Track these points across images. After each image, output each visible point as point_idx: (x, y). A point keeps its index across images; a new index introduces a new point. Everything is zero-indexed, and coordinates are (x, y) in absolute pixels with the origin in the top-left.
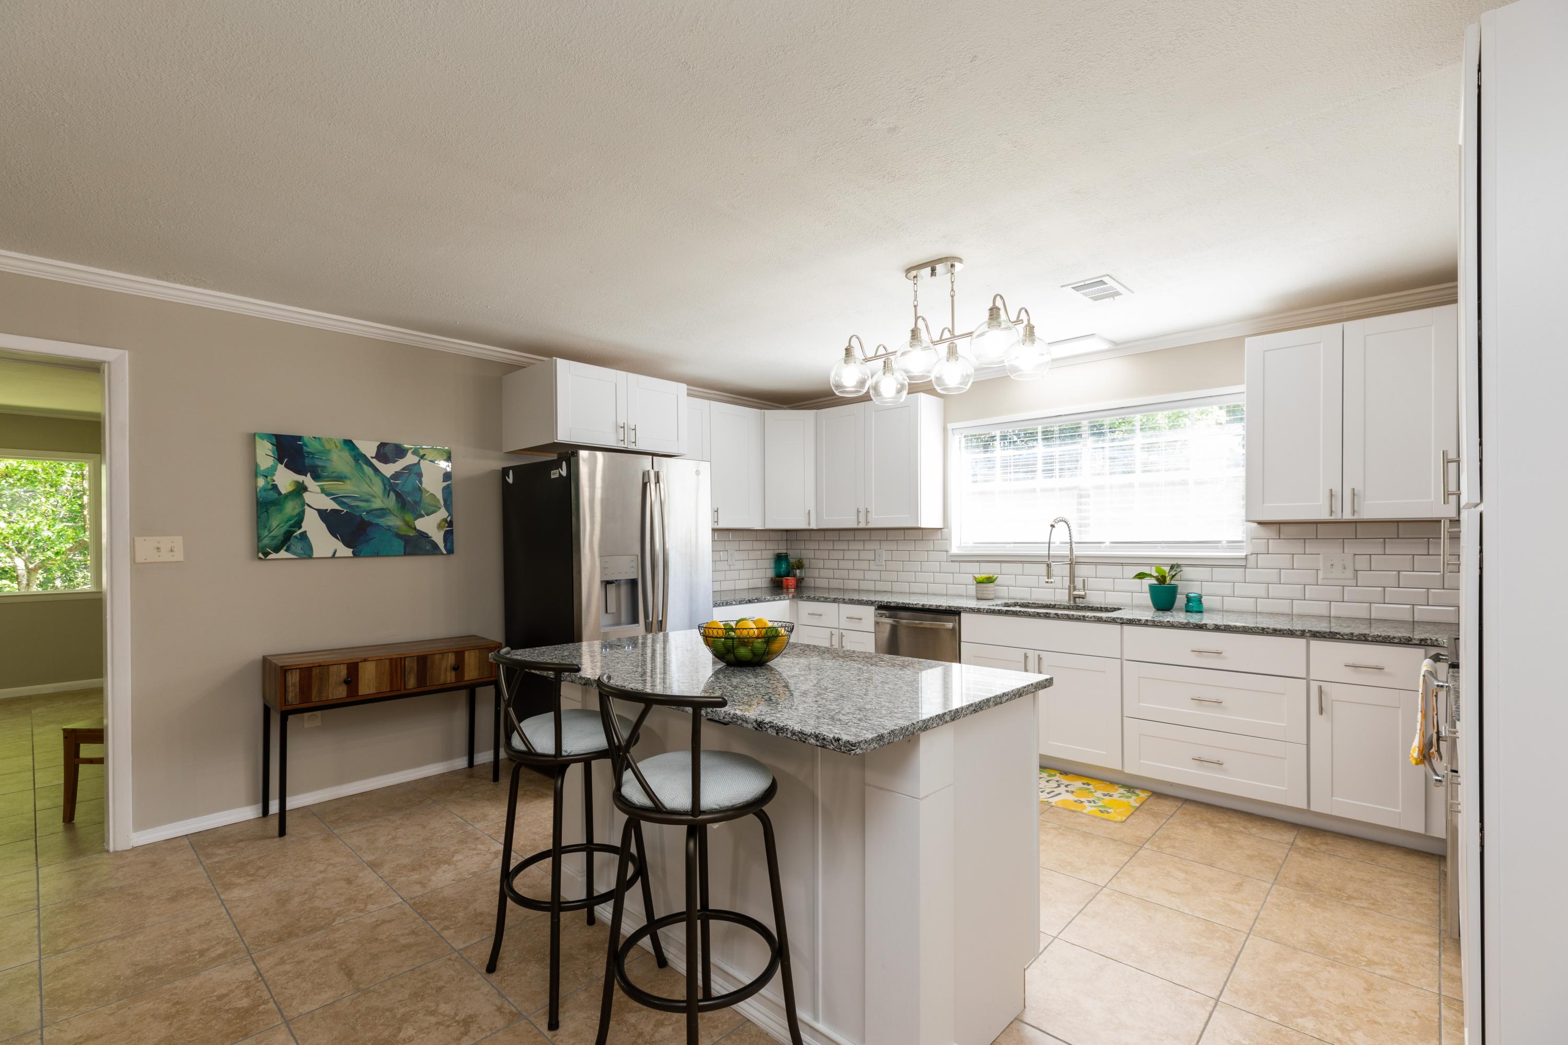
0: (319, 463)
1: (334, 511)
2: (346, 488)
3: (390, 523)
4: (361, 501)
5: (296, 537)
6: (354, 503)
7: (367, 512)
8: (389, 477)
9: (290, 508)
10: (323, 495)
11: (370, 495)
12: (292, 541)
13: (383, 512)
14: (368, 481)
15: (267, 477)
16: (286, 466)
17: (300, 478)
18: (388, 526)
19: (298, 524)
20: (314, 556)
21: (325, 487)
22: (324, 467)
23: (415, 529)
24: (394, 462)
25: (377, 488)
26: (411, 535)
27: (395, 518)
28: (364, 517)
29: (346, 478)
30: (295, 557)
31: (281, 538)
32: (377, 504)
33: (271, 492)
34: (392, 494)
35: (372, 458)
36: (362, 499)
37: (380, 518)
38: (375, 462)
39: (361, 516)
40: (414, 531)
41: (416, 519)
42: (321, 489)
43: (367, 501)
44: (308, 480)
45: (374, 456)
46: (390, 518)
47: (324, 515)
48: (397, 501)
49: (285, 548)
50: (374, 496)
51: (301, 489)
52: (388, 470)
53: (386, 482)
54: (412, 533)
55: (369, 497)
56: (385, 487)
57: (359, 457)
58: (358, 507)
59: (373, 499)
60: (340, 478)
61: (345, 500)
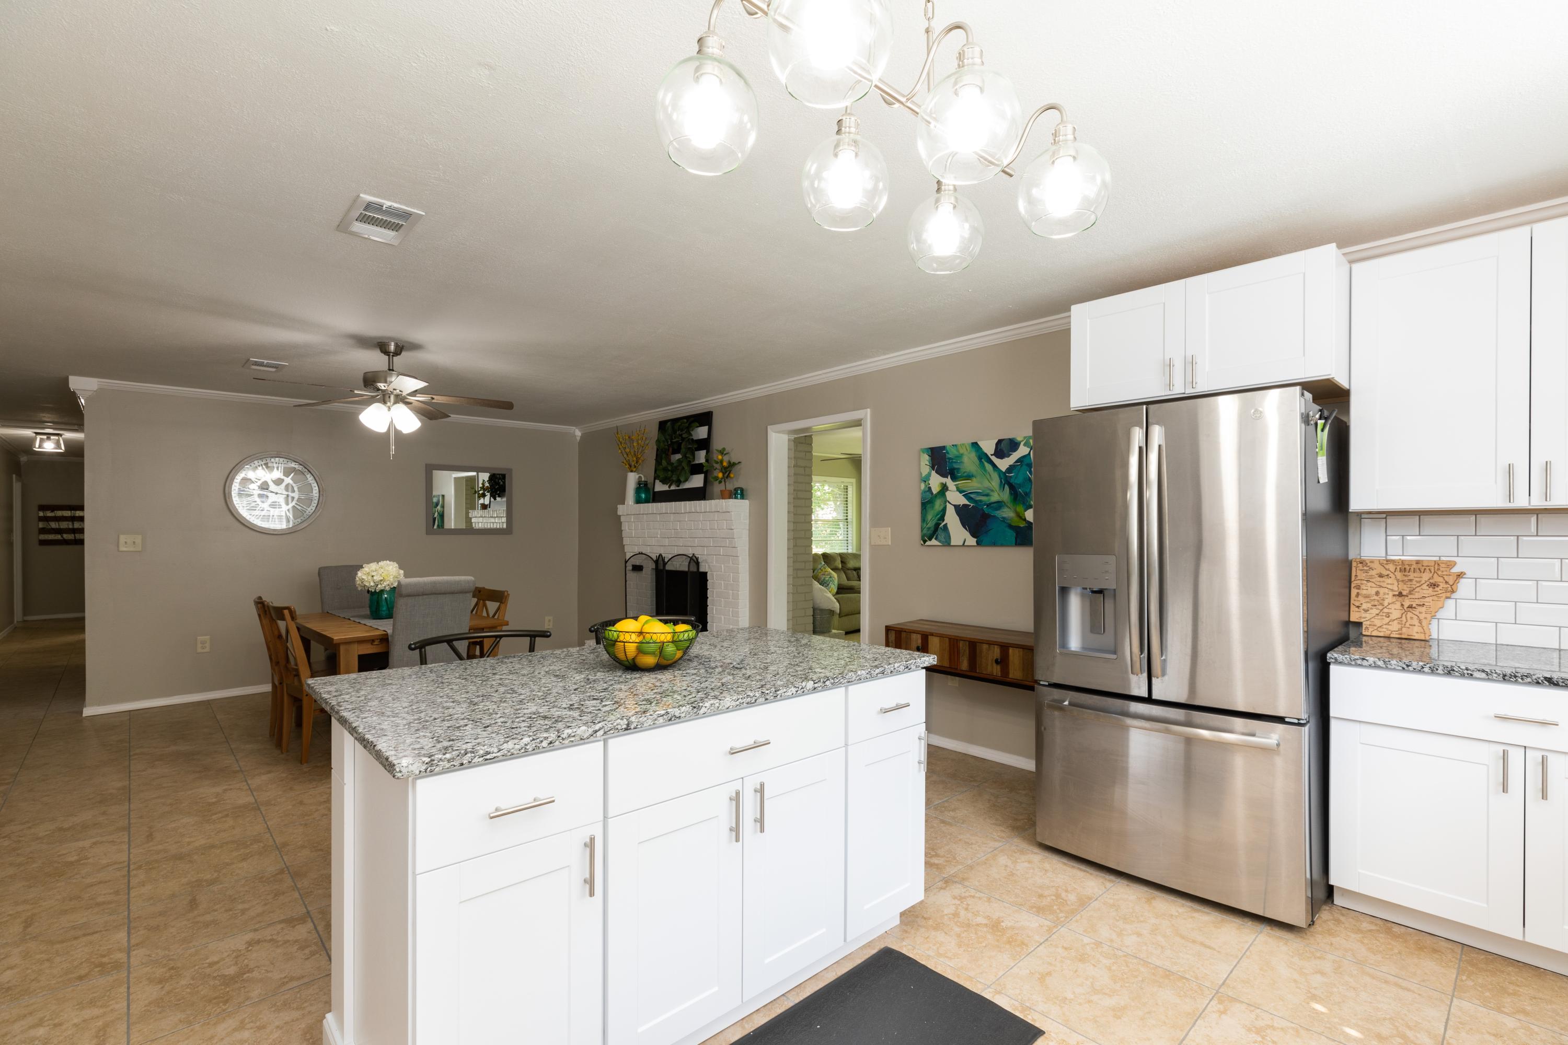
0: (956, 466)
1: (965, 506)
2: (973, 485)
3: (1004, 515)
4: (983, 495)
5: (941, 528)
6: (978, 498)
7: (987, 506)
8: (1004, 471)
9: (938, 505)
10: (958, 493)
11: (990, 490)
12: (939, 531)
13: (999, 505)
14: (988, 477)
15: (925, 482)
16: (936, 472)
17: (944, 480)
18: (1003, 518)
19: (942, 518)
20: (952, 544)
21: (959, 486)
22: (958, 469)
23: (1025, 520)
24: (1009, 456)
25: (995, 482)
26: (1022, 526)
27: (1009, 510)
28: (985, 510)
29: (973, 476)
30: (939, 544)
31: (932, 529)
32: (995, 497)
33: (928, 493)
34: (1006, 486)
35: (992, 455)
36: (984, 493)
37: (997, 510)
38: (994, 459)
39: (982, 509)
40: (1024, 522)
41: (1025, 511)
42: (957, 488)
43: (987, 495)
44: (948, 481)
45: (993, 453)
46: (1003, 510)
47: (959, 510)
48: (1011, 493)
49: (935, 537)
50: (992, 491)
51: (944, 488)
52: (1003, 464)
53: (1002, 476)
54: (1022, 524)
55: (988, 491)
56: (1001, 481)
57: (983, 457)
58: (981, 501)
59: (992, 493)
60: (969, 477)
61: (972, 496)
